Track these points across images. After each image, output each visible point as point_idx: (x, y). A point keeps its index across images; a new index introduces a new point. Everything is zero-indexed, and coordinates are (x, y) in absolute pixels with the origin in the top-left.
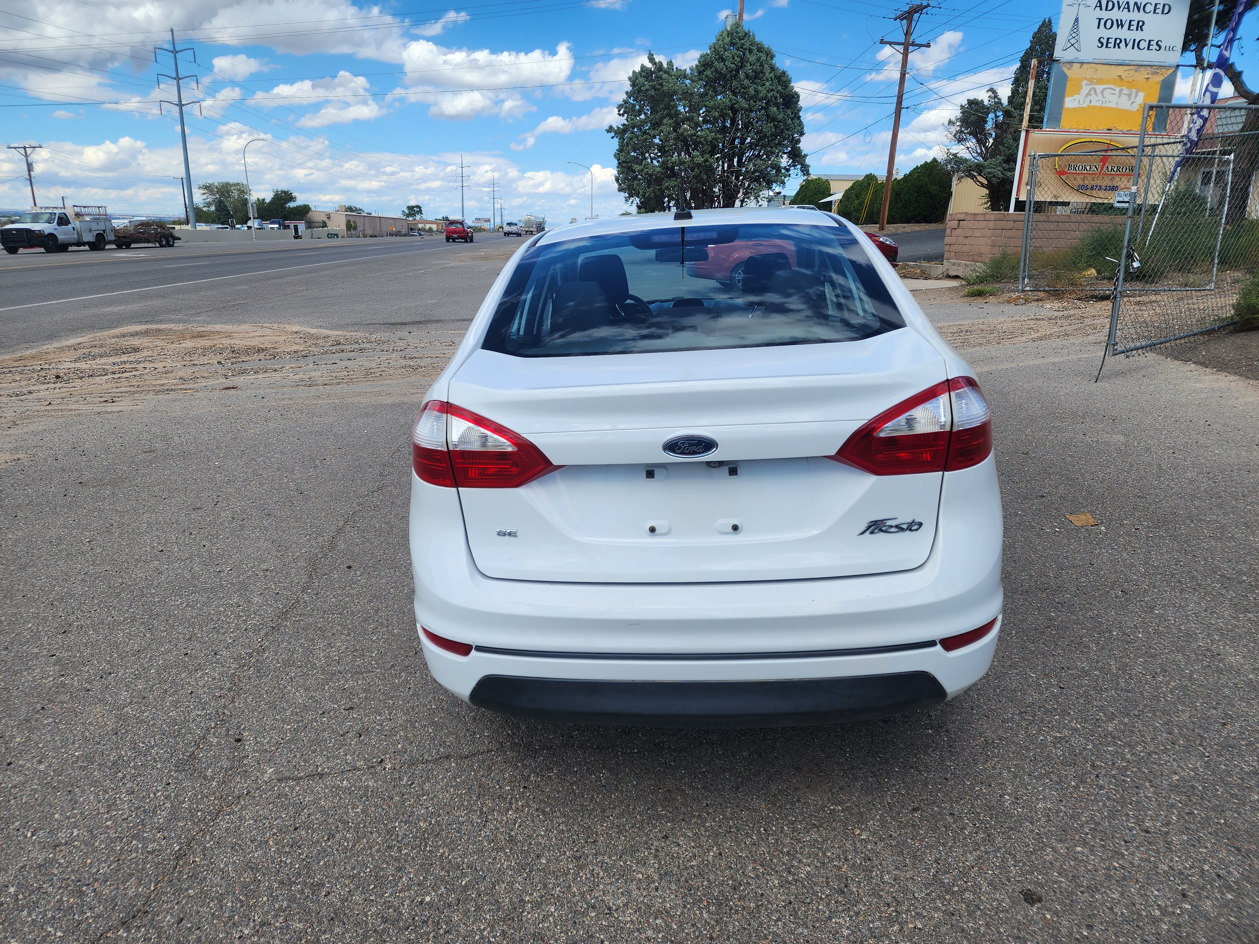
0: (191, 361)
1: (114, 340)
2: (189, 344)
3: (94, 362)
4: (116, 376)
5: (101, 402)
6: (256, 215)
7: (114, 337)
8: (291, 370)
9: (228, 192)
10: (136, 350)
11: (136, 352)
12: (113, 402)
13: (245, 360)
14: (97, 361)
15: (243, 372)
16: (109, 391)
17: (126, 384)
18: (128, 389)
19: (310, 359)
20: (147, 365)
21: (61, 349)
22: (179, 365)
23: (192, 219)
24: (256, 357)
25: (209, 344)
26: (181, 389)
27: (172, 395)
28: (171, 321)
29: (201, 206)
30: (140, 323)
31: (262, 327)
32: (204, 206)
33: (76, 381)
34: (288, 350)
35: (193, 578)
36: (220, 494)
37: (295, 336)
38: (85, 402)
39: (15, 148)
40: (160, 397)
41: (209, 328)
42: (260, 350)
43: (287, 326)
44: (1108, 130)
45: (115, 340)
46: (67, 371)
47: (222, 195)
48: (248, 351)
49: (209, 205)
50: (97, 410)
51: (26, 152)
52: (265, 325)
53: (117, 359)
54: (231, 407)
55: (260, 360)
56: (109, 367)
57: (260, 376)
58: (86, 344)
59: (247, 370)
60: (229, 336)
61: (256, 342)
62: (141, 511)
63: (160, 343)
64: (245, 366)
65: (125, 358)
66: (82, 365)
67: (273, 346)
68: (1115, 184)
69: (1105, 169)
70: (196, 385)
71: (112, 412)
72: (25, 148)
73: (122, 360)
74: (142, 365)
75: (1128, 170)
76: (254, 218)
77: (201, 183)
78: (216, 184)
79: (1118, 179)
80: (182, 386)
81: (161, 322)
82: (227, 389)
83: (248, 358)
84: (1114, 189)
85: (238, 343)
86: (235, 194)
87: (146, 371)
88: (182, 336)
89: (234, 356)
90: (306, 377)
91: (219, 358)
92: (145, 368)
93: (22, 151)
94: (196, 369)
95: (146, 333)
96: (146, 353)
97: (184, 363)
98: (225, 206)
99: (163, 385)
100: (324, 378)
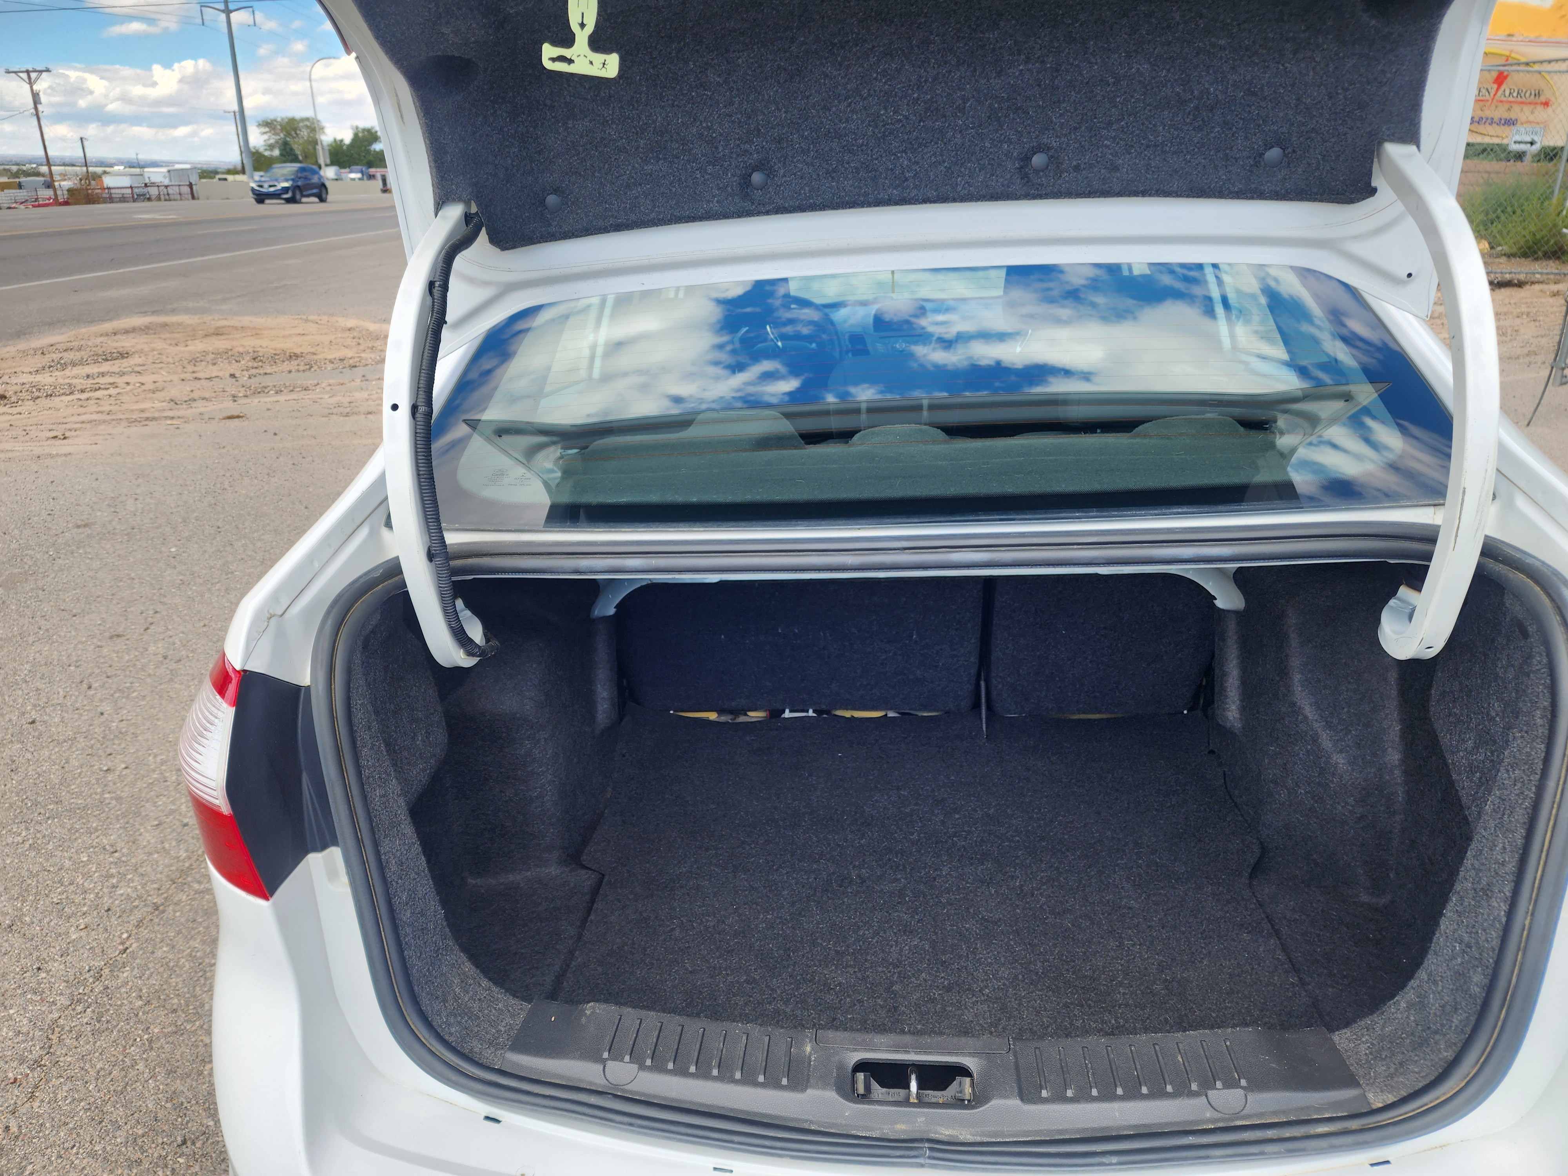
0: (194, 372)
1: (99, 340)
2: (198, 346)
3: (63, 373)
4: (84, 396)
5: (48, 439)
6: (328, 161)
7: (102, 335)
8: (328, 388)
9: (295, 130)
10: (123, 355)
11: (123, 357)
12: (65, 438)
13: (268, 371)
14: (67, 372)
15: (262, 391)
16: (65, 421)
17: (94, 408)
18: (95, 417)
19: (359, 371)
20: (132, 379)
21: (24, 353)
22: (176, 378)
23: (248, 168)
24: (286, 366)
25: (224, 347)
26: (166, 418)
27: (153, 426)
28: (187, 311)
29: (261, 150)
30: (145, 313)
31: (307, 321)
32: (266, 150)
33: (27, 403)
34: (330, 357)
35: (63, 782)
36: (159, 607)
37: (347, 334)
38: (27, 438)
39: (15, 72)
40: (133, 430)
41: (235, 321)
42: (293, 356)
43: (340, 320)
44: (1509, 35)
45: (102, 339)
46: (18, 388)
47: (288, 134)
48: (274, 358)
49: (271, 147)
50: (38, 451)
51: (29, 78)
52: (311, 318)
53: (93, 369)
54: (226, 449)
55: (290, 372)
56: (81, 381)
57: (281, 398)
58: (60, 347)
59: (266, 388)
60: (257, 333)
61: (290, 345)
62: (31, 639)
63: (159, 345)
64: (268, 381)
65: (106, 367)
66: (45, 379)
67: (312, 350)
68: (1513, 115)
69: (1500, 92)
70: (190, 411)
71: (57, 455)
72: (28, 72)
73: (101, 370)
74: (126, 378)
75: (1533, 96)
76: (327, 165)
77: (260, 119)
78: (279, 119)
79: (1516, 108)
80: (170, 414)
81: (173, 311)
82: (230, 418)
83: (275, 368)
84: (1510, 123)
85: (267, 345)
86: (304, 133)
87: (129, 388)
88: (192, 334)
89: (255, 365)
90: (345, 400)
91: (234, 368)
92: (128, 383)
93: (24, 76)
94: (197, 384)
95: (146, 330)
96: (135, 360)
97: (183, 376)
98: (292, 149)
99: (143, 411)
100: (370, 403)
